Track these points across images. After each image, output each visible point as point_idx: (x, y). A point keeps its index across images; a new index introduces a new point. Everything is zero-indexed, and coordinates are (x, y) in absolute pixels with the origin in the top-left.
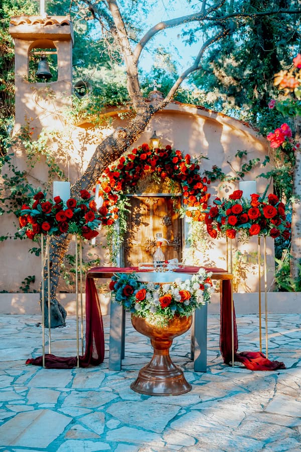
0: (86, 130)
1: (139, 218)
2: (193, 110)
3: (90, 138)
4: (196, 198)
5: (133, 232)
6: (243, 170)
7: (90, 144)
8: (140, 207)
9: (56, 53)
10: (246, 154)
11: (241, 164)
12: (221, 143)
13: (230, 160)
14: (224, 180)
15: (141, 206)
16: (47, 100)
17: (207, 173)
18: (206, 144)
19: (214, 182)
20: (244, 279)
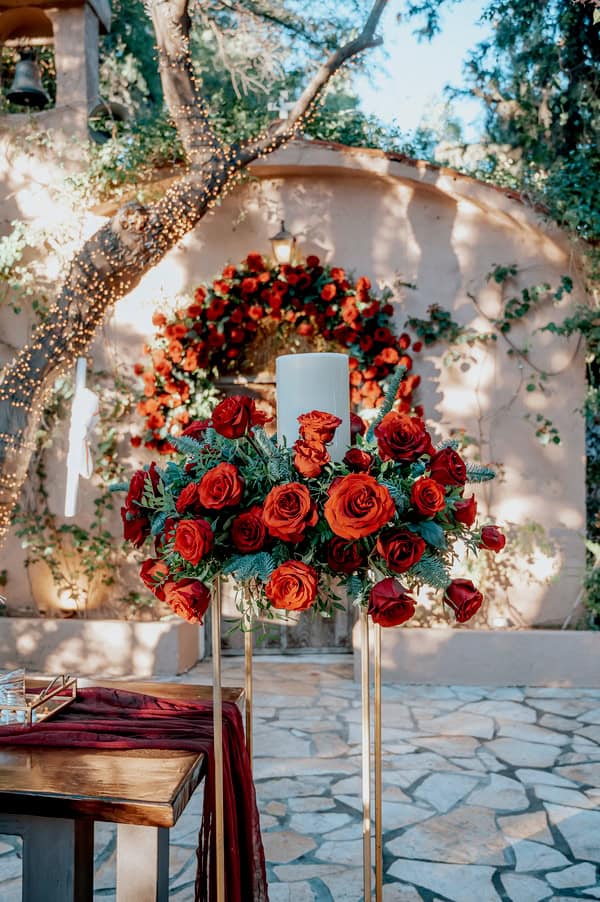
2: (380, 166)
4: (381, 388)
6: (507, 315)
9: (54, 40)
10: (514, 272)
11: (503, 300)
12: (450, 248)
13: (475, 289)
14: (458, 340)
16: (32, 155)
17: (414, 323)
18: (414, 249)
19: (432, 346)
20: (505, 589)
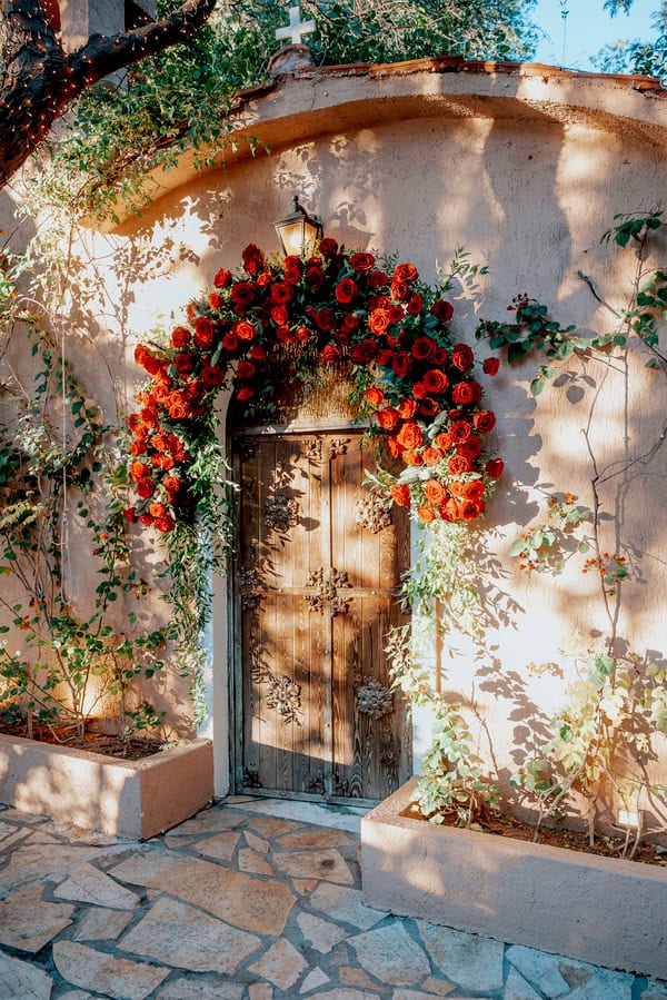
0: (132, 240)
1: (285, 504)
3: (143, 261)
5: (268, 548)
7: (143, 280)
8: (288, 468)
15: (292, 463)
